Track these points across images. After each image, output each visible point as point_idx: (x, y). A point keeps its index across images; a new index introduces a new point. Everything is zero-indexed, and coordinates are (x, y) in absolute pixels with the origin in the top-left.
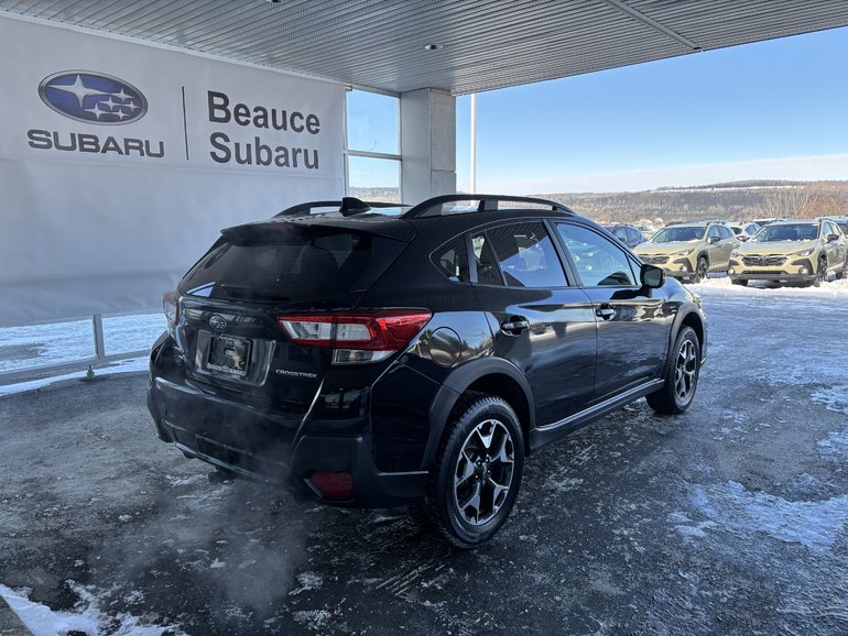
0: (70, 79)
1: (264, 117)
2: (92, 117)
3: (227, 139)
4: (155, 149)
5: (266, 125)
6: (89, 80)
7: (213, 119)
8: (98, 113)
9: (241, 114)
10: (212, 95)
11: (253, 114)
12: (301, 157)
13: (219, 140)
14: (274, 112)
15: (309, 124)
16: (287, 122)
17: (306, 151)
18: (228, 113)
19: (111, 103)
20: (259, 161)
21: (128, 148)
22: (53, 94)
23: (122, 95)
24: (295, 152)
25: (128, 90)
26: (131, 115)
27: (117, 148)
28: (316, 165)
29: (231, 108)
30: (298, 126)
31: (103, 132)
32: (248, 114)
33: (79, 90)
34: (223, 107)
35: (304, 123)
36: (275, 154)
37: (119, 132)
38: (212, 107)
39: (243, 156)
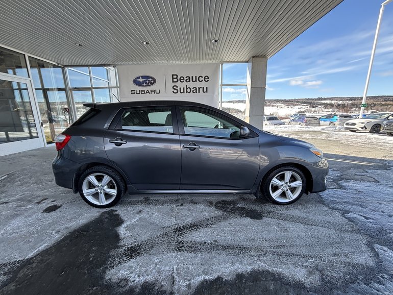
0: (139, 78)
1: (189, 79)
2: (144, 86)
3: (177, 87)
4: (158, 92)
5: (189, 81)
6: (143, 77)
7: (173, 82)
8: (145, 84)
9: (181, 79)
10: (173, 75)
11: (185, 79)
12: (201, 90)
13: (175, 87)
14: (192, 77)
15: (205, 79)
16: (198, 79)
17: (203, 88)
18: (178, 79)
19: (147, 82)
20: (187, 92)
21: (151, 92)
22: (136, 82)
23: (150, 79)
24: (199, 88)
25: (152, 78)
26: (152, 84)
27: (149, 92)
28: (207, 91)
29: (179, 78)
30: (200, 80)
31: (145, 89)
32: (184, 79)
33: (141, 80)
34: (176, 78)
35: (203, 79)
36: (192, 90)
37: (149, 88)
38: (173, 78)
39: (182, 91)
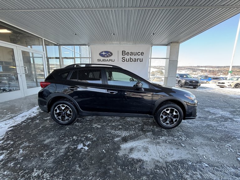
0: (103, 52)
1: (132, 54)
2: (105, 57)
3: (125, 58)
4: (113, 61)
5: (132, 55)
6: (105, 52)
7: (123, 55)
8: (106, 56)
9: (128, 54)
10: (123, 51)
11: (130, 53)
12: (139, 60)
13: (123, 58)
14: (134, 52)
15: (141, 54)
16: (137, 54)
18: (125, 54)
19: (108, 55)
20: (130, 61)
21: (109, 61)
22: (101, 55)
23: (109, 53)
24: (138, 59)
25: (110, 52)
26: (110, 56)
27: (108, 61)
28: (142, 61)
29: (126, 53)
30: (139, 54)
31: (106, 59)
32: (129, 54)
33: (104, 53)
34: (124, 53)
35: (140, 54)
36: (133, 60)
37: (108, 58)
38: (123, 53)
39: (127, 61)
